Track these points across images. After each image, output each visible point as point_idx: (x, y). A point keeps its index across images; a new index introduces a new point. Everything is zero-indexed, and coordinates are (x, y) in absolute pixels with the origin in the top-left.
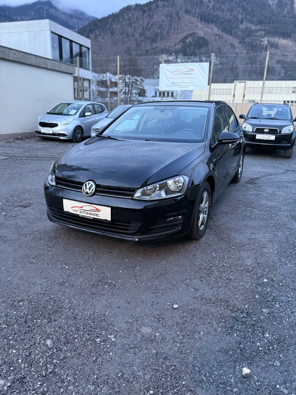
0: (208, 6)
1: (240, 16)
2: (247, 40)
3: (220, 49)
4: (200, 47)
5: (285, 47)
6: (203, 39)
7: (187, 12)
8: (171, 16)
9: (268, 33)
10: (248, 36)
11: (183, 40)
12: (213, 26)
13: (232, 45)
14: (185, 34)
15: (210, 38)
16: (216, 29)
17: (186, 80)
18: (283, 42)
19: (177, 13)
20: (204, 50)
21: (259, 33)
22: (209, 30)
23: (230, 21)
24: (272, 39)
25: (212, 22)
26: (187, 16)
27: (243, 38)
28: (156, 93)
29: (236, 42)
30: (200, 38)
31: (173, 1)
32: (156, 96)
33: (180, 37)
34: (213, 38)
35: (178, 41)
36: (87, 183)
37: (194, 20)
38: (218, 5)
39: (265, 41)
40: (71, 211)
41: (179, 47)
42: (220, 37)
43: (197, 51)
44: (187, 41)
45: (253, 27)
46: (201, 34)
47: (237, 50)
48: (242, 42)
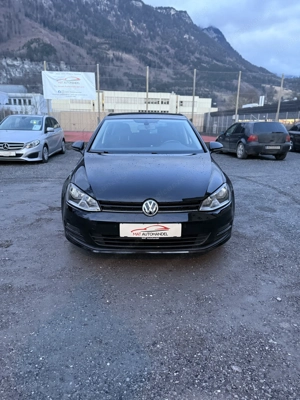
0: (50, 13)
1: (84, 28)
2: (94, 51)
3: (69, 58)
4: (48, 54)
5: (129, 61)
6: (49, 46)
7: (27, 15)
8: (9, 17)
9: (112, 47)
10: (94, 48)
11: (28, 45)
12: (58, 34)
13: (80, 55)
14: (29, 39)
15: (57, 46)
16: (62, 38)
17: (73, 89)
18: (125, 56)
19: (17, 16)
20: (52, 57)
21: (104, 46)
22: (55, 38)
23: (74, 31)
24: (117, 53)
25: (57, 30)
26: (28, 20)
27: (90, 50)
28: (10, 100)
29: (83, 52)
30: (45, 44)
31: (9, 2)
32: (10, 103)
33: (24, 41)
34: (60, 46)
35: (22, 45)
36: (148, 202)
37: (36, 25)
38: (60, 14)
39: (111, 54)
40: (131, 235)
41: (24, 51)
42: (68, 46)
43: (45, 57)
44: (32, 46)
45: (98, 40)
46: (47, 40)
47: (86, 61)
48: (89, 53)
